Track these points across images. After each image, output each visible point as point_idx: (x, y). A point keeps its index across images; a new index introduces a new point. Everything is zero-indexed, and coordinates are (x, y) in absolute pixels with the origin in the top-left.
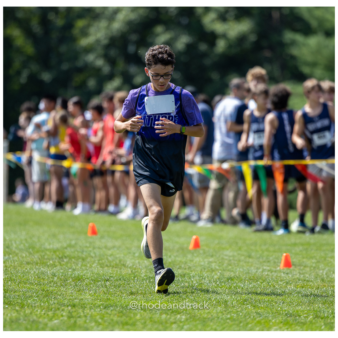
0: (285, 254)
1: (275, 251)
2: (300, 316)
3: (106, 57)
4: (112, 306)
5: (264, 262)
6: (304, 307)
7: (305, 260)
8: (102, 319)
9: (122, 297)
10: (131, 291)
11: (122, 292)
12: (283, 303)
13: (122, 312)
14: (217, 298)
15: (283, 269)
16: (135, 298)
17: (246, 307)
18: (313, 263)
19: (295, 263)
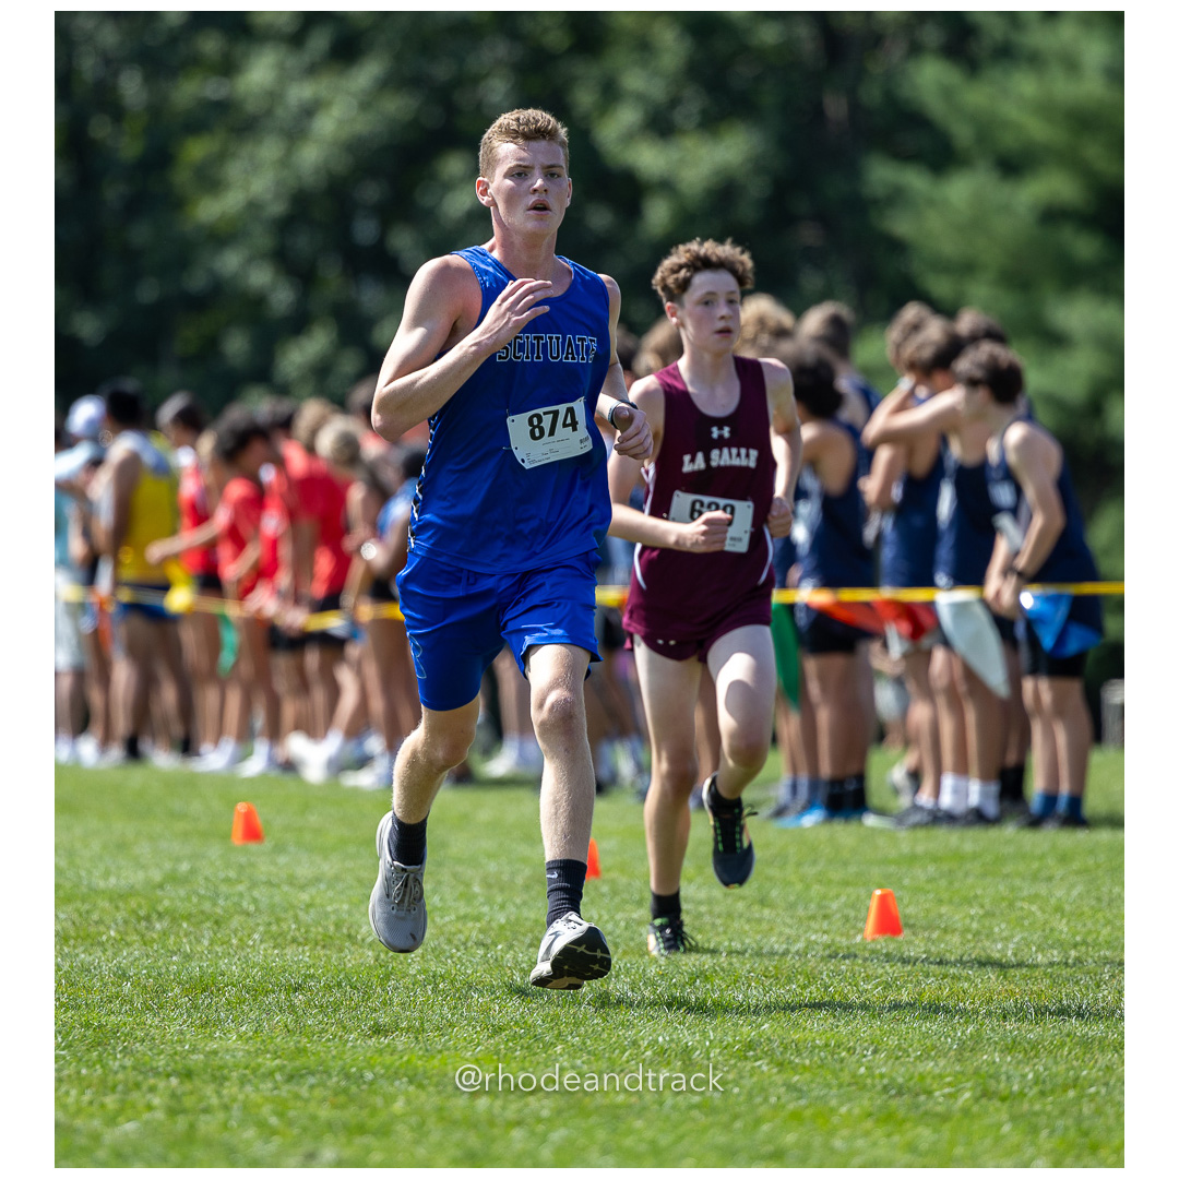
0: (878, 892)
1: (846, 883)
2: (929, 1093)
3: (282, 258)
4: (313, 1074)
5: (813, 918)
6: (942, 1062)
7: (943, 910)
8: (280, 1115)
9: (347, 1041)
10: (376, 1023)
11: (344, 1028)
12: (875, 1052)
13: (345, 1091)
14: (657, 1041)
15: (874, 940)
16: (388, 1045)
17: (753, 1068)
18: (972, 918)
19: (912, 922)
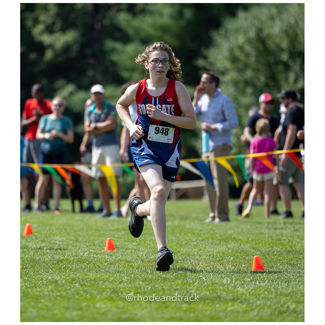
0: (108, 238)
1: (100, 236)
2: (122, 293)
5: (91, 245)
6: (126, 284)
7: (126, 243)
19: (117, 246)
